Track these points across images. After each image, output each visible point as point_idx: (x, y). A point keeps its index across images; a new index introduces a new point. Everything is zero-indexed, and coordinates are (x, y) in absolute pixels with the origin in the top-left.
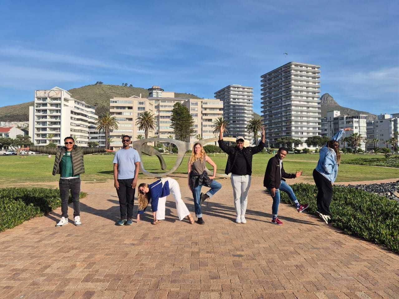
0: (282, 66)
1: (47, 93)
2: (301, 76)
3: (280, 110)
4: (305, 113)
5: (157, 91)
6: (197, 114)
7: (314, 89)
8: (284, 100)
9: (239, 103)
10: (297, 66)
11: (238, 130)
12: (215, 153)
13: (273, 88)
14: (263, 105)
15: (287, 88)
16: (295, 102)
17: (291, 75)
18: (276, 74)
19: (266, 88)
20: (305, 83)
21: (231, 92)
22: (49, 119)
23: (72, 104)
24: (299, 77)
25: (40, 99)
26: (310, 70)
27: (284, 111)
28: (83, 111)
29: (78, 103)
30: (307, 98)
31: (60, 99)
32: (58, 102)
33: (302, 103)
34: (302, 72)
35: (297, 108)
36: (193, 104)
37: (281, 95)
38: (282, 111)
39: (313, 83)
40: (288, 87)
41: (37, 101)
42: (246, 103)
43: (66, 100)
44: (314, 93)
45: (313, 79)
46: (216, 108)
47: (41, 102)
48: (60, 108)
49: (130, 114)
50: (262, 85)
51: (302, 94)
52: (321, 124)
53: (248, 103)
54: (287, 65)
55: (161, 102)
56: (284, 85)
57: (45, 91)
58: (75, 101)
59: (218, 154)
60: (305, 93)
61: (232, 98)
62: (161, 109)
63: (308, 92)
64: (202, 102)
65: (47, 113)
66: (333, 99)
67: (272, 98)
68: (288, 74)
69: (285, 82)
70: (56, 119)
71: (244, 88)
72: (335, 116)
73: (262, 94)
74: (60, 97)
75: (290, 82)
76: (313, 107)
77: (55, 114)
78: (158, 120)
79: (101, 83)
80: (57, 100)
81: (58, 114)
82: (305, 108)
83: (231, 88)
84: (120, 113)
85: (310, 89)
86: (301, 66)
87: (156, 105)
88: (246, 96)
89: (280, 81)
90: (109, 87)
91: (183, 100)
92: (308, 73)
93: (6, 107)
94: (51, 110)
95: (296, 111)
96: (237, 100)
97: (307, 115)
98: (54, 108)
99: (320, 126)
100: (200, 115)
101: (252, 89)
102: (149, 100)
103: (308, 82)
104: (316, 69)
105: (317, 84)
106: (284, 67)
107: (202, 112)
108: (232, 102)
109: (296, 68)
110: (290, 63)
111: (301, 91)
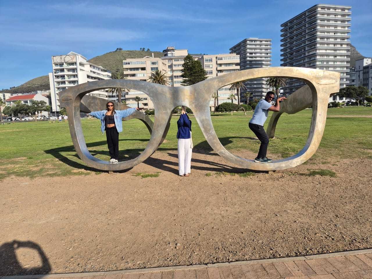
0: (306, 11)
1: (63, 58)
2: (328, 20)
3: (302, 62)
4: (332, 63)
5: (172, 52)
6: (212, 71)
7: (342, 35)
8: (308, 50)
9: (256, 57)
10: (323, 9)
11: (255, 86)
12: (232, 112)
13: (295, 38)
14: (283, 58)
15: (311, 35)
16: (321, 51)
17: (317, 20)
18: (299, 21)
19: (286, 38)
20: (333, 28)
21: (248, 46)
22: (68, 84)
23: (87, 68)
24: (326, 22)
25: (58, 65)
26: (338, 12)
27: (308, 61)
28: (100, 75)
29: (94, 67)
30: (334, 45)
31: (76, 63)
32: (74, 67)
33: (328, 51)
34: (330, 15)
35: (323, 58)
36: (207, 60)
37: (305, 44)
38: (305, 62)
39: (342, 28)
40: (313, 34)
41: (55, 67)
42: (263, 57)
43: (81, 64)
44: (343, 40)
45: (342, 23)
46: (232, 64)
47: (59, 67)
48: (77, 73)
49: (144, 76)
50: (282, 36)
51: (329, 41)
52: (349, 74)
53: (265, 57)
54: (312, 8)
55: (174, 61)
56: (308, 33)
57: (61, 57)
58: (91, 66)
59: (235, 113)
60: (332, 40)
61: (248, 53)
62: (174, 68)
63: (336, 38)
64: (216, 58)
65: (65, 79)
66: (355, 49)
67: (293, 49)
68: (312, 19)
69: (308, 29)
70: (74, 84)
71: (261, 41)
72: (365, 65)
73: (282, 46)
74: (75, 61)
75: (315, 29)
76: (341, 56)
77: (72, 79)
78: (172, 80)
79: (120, 49)
80: (73, 65)
81: (76, 79)
82: (332, 58)
83: (248, 42)
84: (134, 75)
85: (339, 34)
86: (329, 8)
87: (169, 64)
88: (263, 49)
89: (303, 28)
90: (128, 52)
91: (197, 58)
92: (336, 16)
93: (41, 77)
94: (68, 76)
95: (321, 61)
96: (253, 54)
97: (334, 65)
98: (71, 73)
99: (348, 76)
100: (215, 72)
101: (270, 41)
102: (162, 59)
103: (336, 27)
104: (346, 11)
105: (346, 29)
106: (309, 12)
107: (217, 68)
108: (248, 57)
109: (323, 11)
110: (316, 5)
111: (328, 38)
